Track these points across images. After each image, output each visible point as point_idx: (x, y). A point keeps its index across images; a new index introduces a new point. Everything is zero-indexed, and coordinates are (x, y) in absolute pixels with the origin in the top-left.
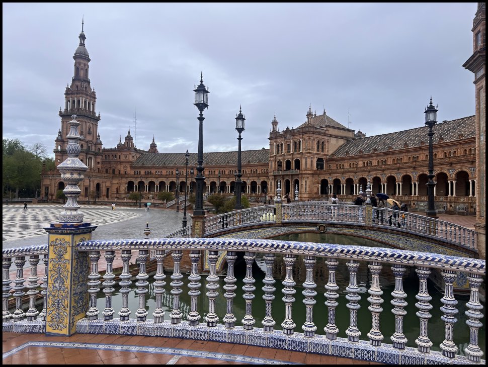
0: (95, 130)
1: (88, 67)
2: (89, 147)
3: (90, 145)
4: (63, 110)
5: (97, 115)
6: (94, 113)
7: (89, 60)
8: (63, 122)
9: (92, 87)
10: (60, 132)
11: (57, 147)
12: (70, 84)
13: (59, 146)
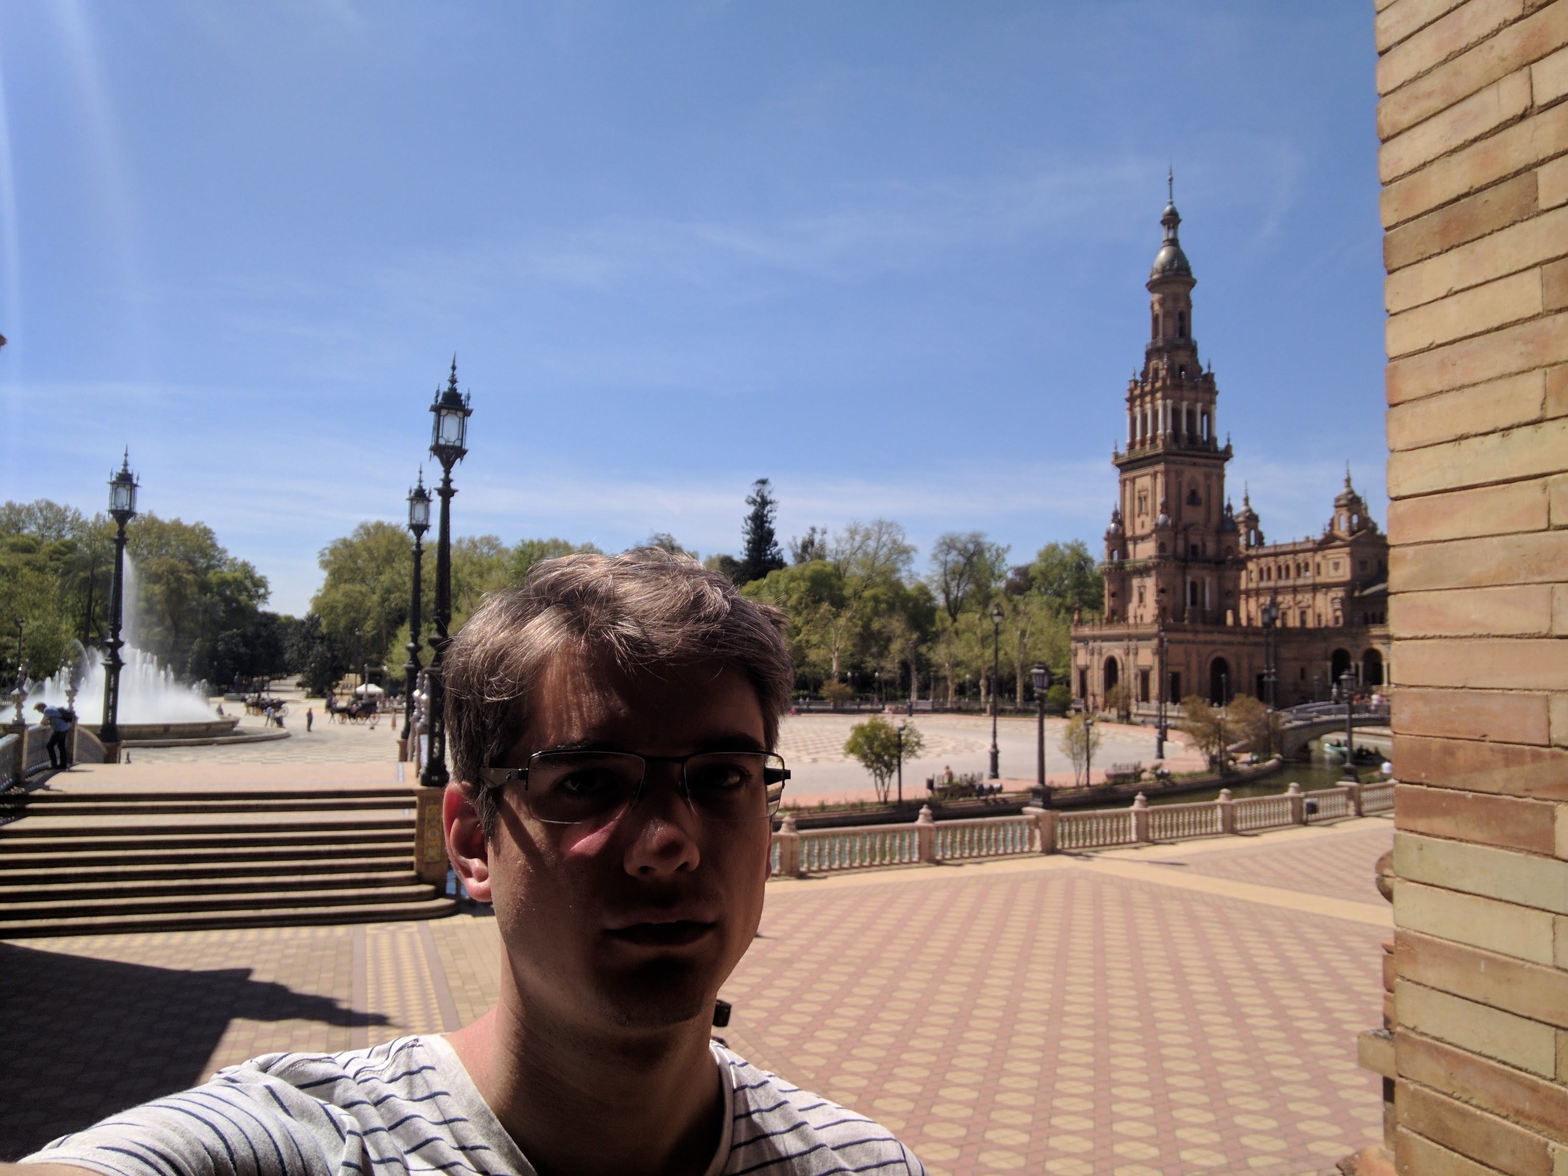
0: (1214, 492)
1: (1189, 305)
2: (1194, 547)
3: (1195, 539)
4: (1123, 450)
5: (1221, 445)
6: (1212, 440)
7: (1192, 283)
8: (1123, 483)
9: (1203, 362)
10: (1115, 514)
11: (1111, 555)
12: (1141, 368)
13: (1116, 553)
